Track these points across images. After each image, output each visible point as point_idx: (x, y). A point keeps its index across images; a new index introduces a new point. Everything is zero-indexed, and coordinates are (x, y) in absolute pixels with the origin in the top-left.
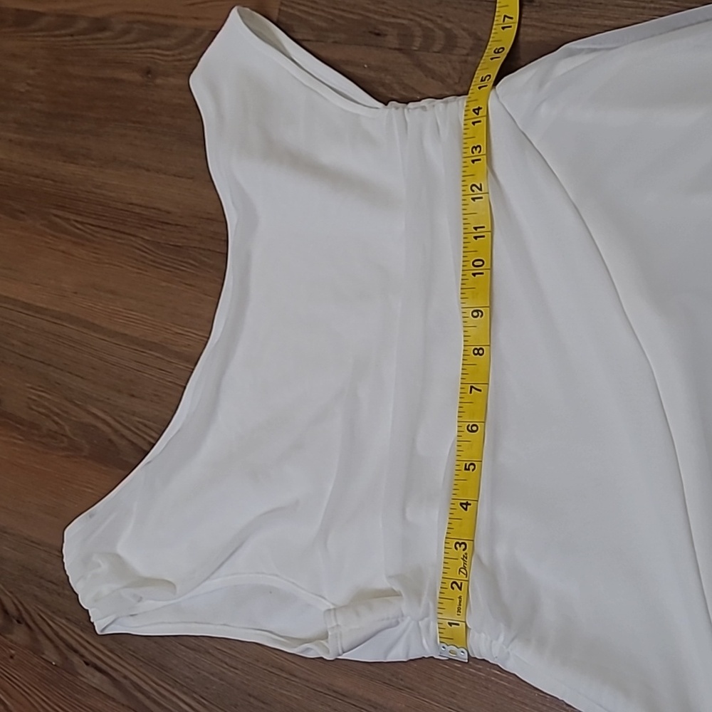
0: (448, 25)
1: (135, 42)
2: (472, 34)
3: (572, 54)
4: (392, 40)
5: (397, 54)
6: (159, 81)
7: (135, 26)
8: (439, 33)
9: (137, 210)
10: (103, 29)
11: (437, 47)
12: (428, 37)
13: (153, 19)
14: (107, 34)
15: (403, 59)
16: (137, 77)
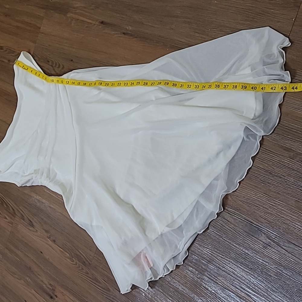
0: (59, 62)
1: (8, 53)
2: (63, 65)
3: (74, 72)
4: (50, 63)
5: (51, 67)
6: (11, 63)
7: (8, 50)
8: (58, 64)
9: (4, 91)
10: (2, 49)
11: (57, 66)
12: (56, 64)
13: (11, 49)
14: (2, 50)
15: (52, 68)
16: (7, 61)
